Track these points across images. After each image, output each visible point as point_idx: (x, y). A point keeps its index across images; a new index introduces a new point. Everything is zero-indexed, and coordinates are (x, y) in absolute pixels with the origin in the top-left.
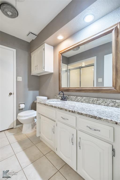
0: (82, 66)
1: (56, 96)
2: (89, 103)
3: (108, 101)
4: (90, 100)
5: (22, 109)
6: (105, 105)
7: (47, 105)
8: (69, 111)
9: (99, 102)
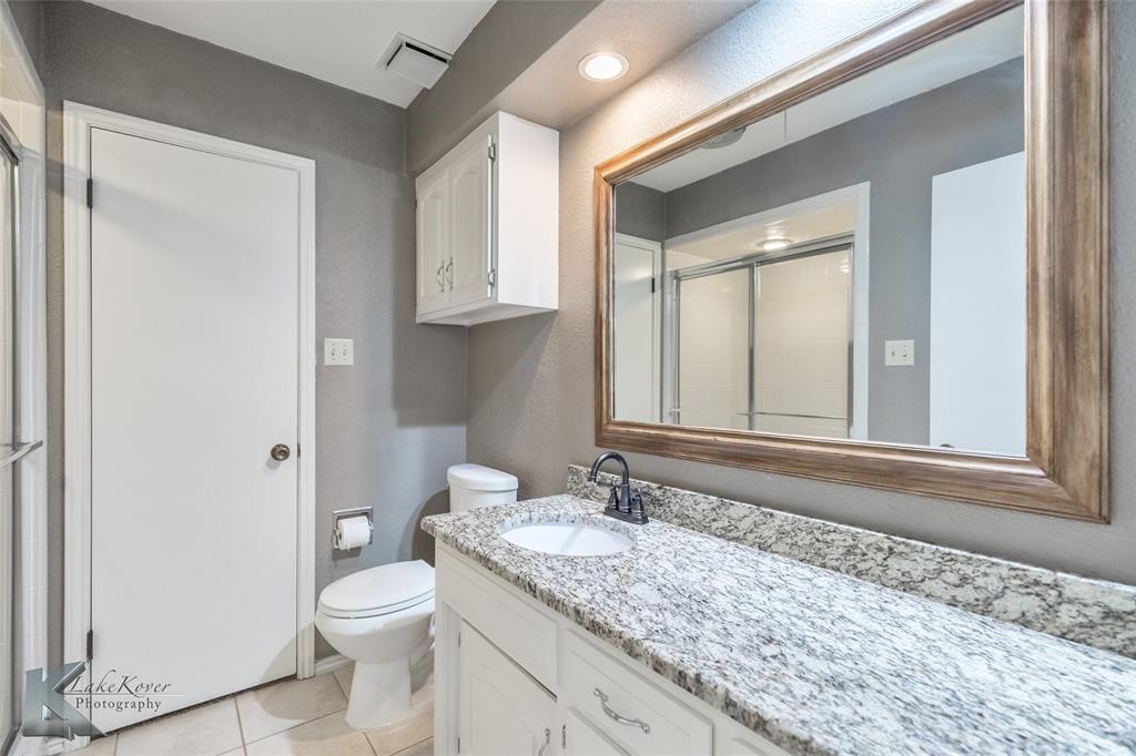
0: (763, 254)
1: (577, 473)
2: (824, 566)
3: (982, 569)
4: (829, 538)
5: (356, 551)
6: (954, 597)
7: (500, 574)
8: (659, 666)
9: (906, 565)
